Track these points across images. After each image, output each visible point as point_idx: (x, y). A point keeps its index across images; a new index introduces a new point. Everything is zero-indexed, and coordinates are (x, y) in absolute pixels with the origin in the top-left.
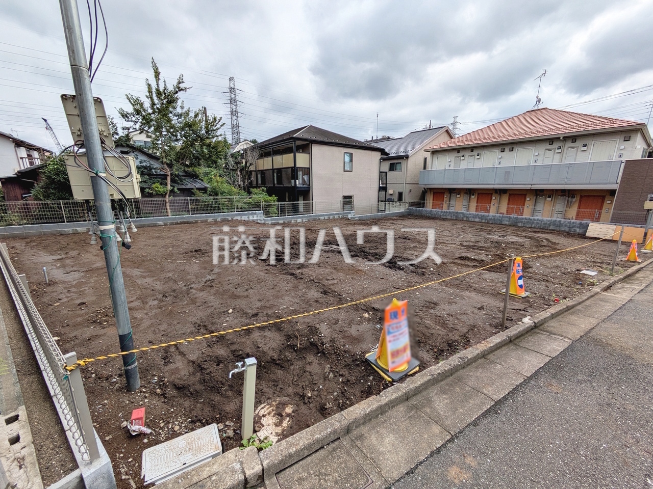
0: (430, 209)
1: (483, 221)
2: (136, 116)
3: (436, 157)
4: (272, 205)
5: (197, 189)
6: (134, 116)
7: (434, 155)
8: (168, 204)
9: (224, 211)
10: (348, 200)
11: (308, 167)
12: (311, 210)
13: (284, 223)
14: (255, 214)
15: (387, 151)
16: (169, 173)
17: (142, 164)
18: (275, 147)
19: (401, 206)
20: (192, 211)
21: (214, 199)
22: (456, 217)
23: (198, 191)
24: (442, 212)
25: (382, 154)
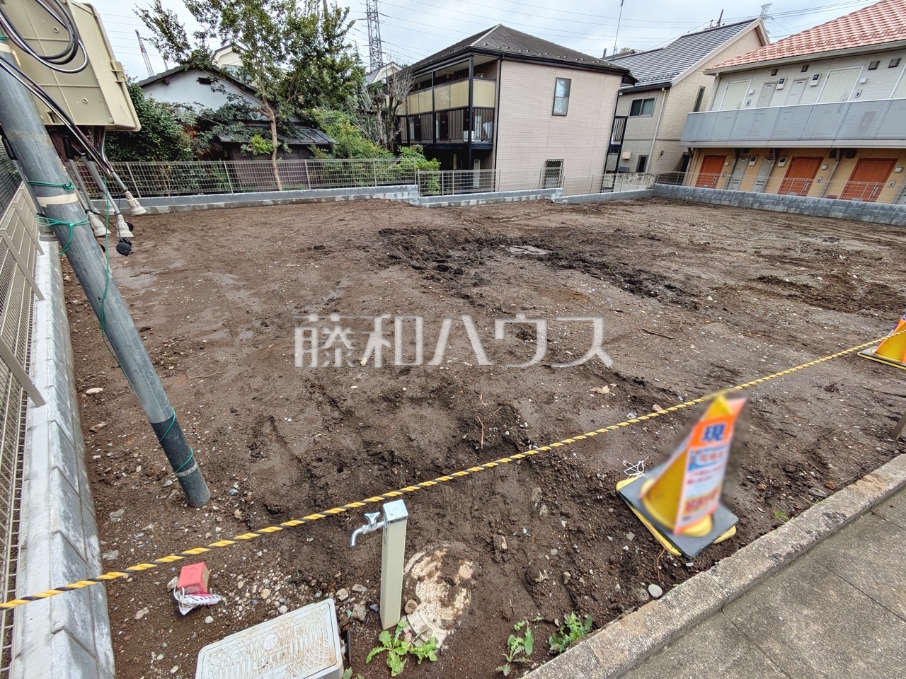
0: (693, 187)
1: (792, 210)
2: (212, 10)
3: (724, 84)
4: (430, 175)
5: (318, 146)
6: (208, 10)
7: (722, 83)
8: (276, 171)
9: (359, 183)
10: (554, 168)
11: (492, 106)
12: (492, 185)
13: (450, 205)
14: (406, 189)
15: (634, 74)
16: (273, 118)
17: (232, 102)
18: (439, 69)
19: (642, 182)
20: (311, 183)
21: (344, 163)
22: (741, 202)
23: (318, 150)
24: (715, 193)
25: (623, 82)
